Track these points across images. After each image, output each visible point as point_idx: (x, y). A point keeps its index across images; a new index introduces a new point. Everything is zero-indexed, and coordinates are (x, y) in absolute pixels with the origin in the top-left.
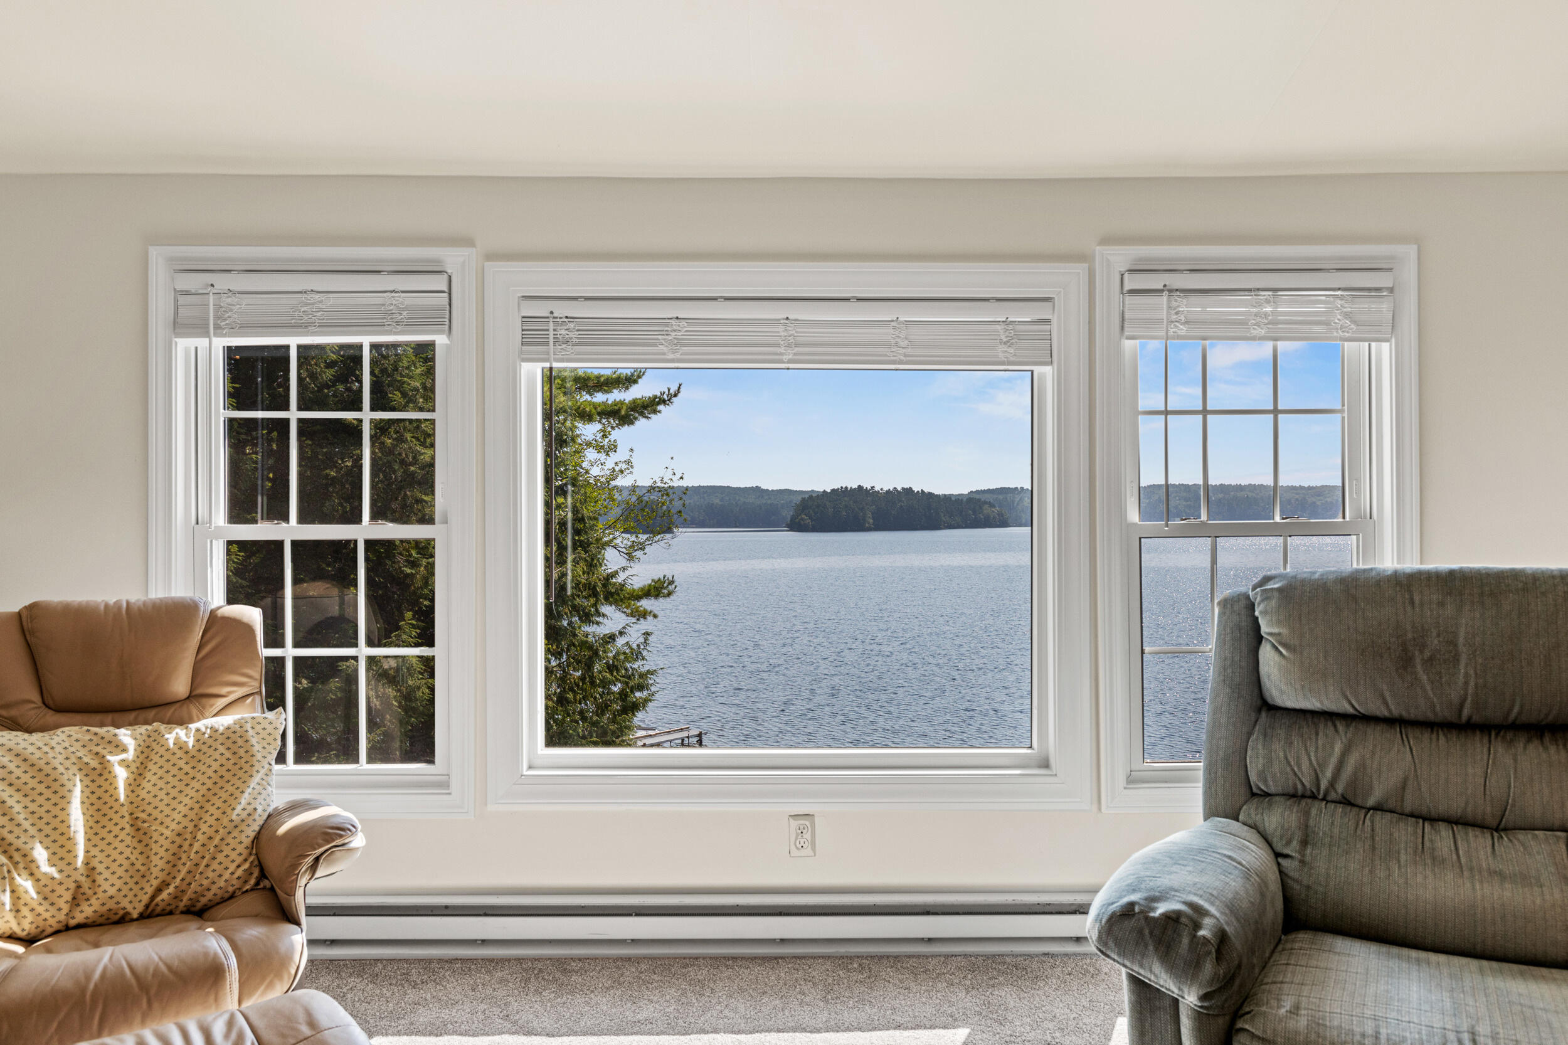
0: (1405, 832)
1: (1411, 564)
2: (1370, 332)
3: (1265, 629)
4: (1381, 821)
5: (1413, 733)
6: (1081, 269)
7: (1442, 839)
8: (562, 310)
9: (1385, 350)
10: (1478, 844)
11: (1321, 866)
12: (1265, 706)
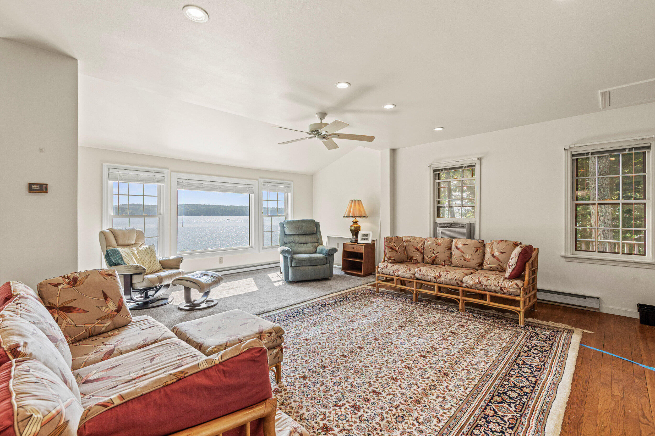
0: (299, 245)
1: (292, 219)
2: (288, 192)
3: (285, 226)
4: (297, 244)
5: (299, 236)
6: (257, 181)
7: (302, 245)
8: (184, 181)
9: (289, 194)
10: (305, 245)
11: (293, 249)
12: (285, 235)
